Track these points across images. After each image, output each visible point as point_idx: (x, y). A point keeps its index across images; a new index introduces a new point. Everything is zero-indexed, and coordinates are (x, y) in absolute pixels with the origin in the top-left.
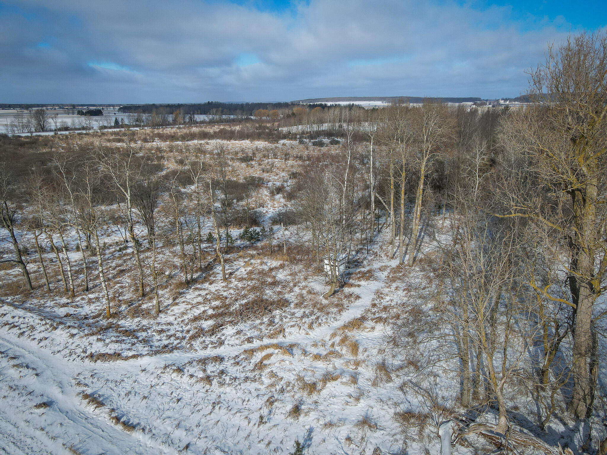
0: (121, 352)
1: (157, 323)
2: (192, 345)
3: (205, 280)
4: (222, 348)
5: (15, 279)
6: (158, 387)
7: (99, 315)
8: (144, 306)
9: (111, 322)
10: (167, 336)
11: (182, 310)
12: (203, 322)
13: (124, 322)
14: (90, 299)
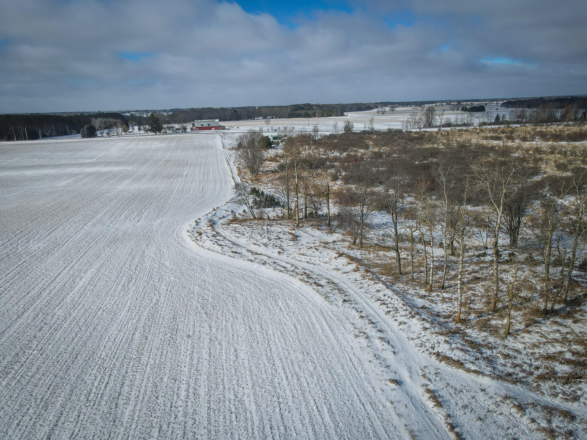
0: (464, 362)
1: (504, 345)
2: (539, 385)
3: (569, 315)
4: (576, 404)
5: (390, 261)
6: (495, 415)
7: (449, 316)
8: (493, 322)
9: (459, 328)
10: (513, 364)
11: (534, 341)
12: (557, 364)
13: (471, 331)
14: (444, 298)
